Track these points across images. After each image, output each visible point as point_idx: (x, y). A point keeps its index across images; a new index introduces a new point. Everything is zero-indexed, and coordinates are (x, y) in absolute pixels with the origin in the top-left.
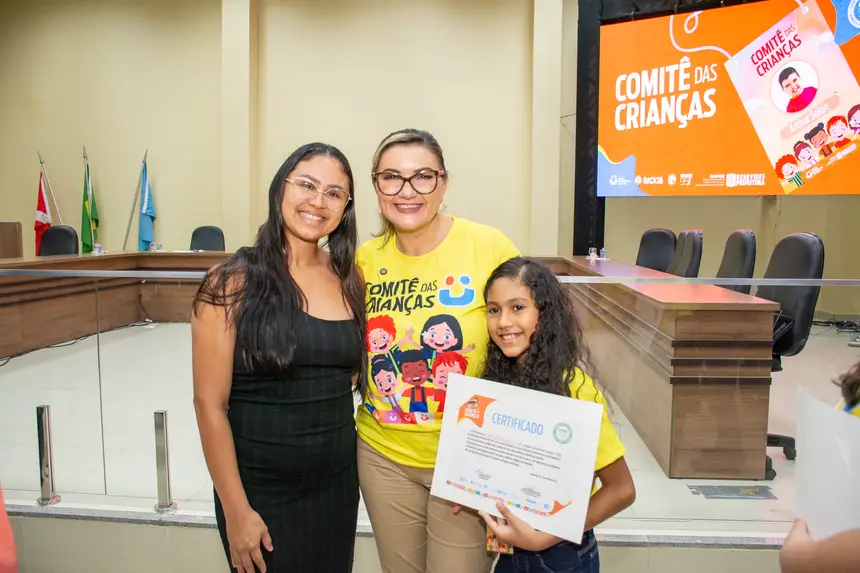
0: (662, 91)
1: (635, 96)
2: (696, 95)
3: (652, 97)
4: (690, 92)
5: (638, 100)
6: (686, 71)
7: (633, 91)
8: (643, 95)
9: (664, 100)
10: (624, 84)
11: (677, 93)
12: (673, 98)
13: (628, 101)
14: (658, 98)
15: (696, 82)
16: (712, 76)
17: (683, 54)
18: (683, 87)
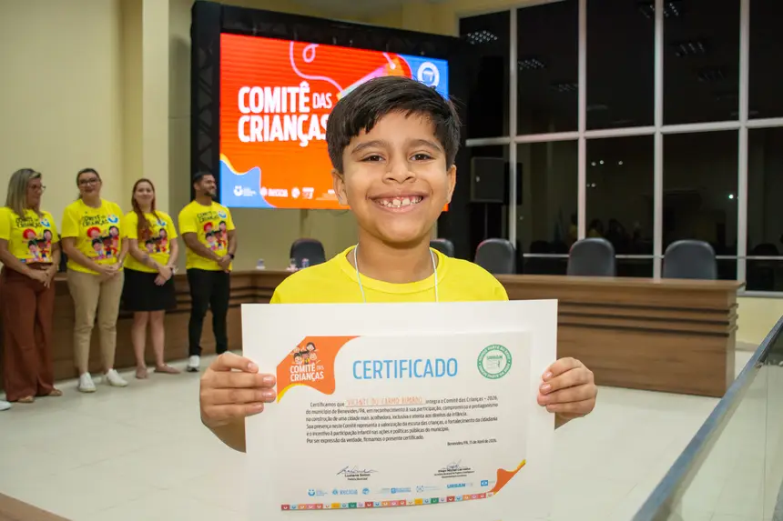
0: (284, 110)
1: (259, 110)
2: (315, 117)
3: (275, 113)
4: (310, 114)
5: (262, 114)
6: (306, 95)
7: (257, 104)
8: (266, 111)
9: (287, 118)
10: (247, 96)
11: (298, 113)
12: (294, 117)
13: (251, 114)
14: (282, 115)
15: (315, 106)
16: (327, 103)
17: (302, 80)
18: (303, 109)
